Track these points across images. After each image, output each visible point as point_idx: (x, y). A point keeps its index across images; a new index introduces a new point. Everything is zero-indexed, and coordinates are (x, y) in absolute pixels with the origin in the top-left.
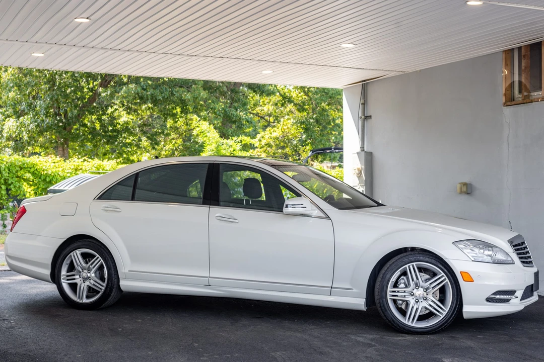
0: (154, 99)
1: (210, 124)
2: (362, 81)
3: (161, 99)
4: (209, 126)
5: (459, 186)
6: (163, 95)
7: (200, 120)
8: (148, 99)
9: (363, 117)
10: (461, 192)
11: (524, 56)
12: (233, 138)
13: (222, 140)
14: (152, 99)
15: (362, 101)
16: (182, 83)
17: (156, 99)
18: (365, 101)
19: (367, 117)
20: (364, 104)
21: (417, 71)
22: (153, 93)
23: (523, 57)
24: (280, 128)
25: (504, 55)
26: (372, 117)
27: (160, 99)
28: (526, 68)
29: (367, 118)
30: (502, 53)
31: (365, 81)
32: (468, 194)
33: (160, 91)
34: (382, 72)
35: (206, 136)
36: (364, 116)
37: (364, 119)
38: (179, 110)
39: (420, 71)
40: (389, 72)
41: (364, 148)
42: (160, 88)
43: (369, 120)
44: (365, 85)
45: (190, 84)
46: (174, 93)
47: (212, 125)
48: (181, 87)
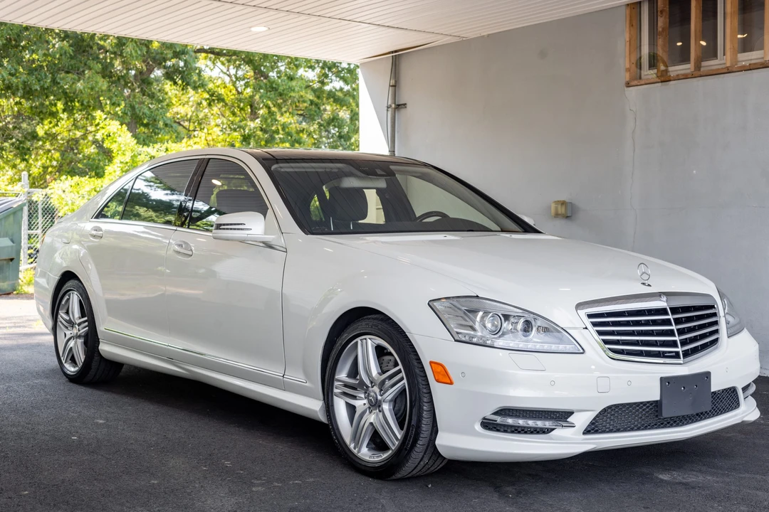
0: (28, 89)
1: (121, 124)
2: (392, 52)
3: (39, 89)
4: (120, 127)
5: (553, 206)
6: (42, 83)
7: (105, 119)
8: (18, 89)
9: (393, 106)
10: (557, 215)
11: (661, 12)
12: (155, 145)
13: (140, 148)
14: (24, 89)
15: (393, 82)
16: (70, 68)
17: (31, 89)
18: (396, 81)
19: (399, 105)
20: (394, 86)
21: (484, 36)
22: (26, 80)
23: (659, 13)
24: (203, 138)
25: (628, 12)
26: (408, 106)
27: (36, 90)
28: (663, 29)
29: (399, 107)
30: (624, 7)
31: (396, 51)
32: (567, 217)
33: (36, 78)
34: (434, 35)
35: (115, 142)
36: (395, 103)
37: (395, 108)
38: (60, 105)
39: (489, 35)
40: (442, 36)
41: (394, 151)
42: (36, 73)
43: (403, 111)
44: (397, 59)
45: (81, 70)
46: (59, 81)
47: (124, 125)
48: (68, 72)
